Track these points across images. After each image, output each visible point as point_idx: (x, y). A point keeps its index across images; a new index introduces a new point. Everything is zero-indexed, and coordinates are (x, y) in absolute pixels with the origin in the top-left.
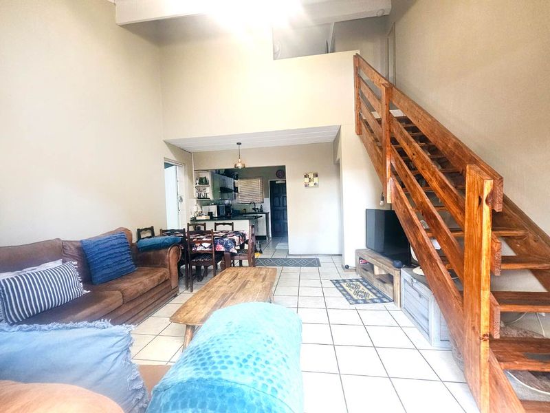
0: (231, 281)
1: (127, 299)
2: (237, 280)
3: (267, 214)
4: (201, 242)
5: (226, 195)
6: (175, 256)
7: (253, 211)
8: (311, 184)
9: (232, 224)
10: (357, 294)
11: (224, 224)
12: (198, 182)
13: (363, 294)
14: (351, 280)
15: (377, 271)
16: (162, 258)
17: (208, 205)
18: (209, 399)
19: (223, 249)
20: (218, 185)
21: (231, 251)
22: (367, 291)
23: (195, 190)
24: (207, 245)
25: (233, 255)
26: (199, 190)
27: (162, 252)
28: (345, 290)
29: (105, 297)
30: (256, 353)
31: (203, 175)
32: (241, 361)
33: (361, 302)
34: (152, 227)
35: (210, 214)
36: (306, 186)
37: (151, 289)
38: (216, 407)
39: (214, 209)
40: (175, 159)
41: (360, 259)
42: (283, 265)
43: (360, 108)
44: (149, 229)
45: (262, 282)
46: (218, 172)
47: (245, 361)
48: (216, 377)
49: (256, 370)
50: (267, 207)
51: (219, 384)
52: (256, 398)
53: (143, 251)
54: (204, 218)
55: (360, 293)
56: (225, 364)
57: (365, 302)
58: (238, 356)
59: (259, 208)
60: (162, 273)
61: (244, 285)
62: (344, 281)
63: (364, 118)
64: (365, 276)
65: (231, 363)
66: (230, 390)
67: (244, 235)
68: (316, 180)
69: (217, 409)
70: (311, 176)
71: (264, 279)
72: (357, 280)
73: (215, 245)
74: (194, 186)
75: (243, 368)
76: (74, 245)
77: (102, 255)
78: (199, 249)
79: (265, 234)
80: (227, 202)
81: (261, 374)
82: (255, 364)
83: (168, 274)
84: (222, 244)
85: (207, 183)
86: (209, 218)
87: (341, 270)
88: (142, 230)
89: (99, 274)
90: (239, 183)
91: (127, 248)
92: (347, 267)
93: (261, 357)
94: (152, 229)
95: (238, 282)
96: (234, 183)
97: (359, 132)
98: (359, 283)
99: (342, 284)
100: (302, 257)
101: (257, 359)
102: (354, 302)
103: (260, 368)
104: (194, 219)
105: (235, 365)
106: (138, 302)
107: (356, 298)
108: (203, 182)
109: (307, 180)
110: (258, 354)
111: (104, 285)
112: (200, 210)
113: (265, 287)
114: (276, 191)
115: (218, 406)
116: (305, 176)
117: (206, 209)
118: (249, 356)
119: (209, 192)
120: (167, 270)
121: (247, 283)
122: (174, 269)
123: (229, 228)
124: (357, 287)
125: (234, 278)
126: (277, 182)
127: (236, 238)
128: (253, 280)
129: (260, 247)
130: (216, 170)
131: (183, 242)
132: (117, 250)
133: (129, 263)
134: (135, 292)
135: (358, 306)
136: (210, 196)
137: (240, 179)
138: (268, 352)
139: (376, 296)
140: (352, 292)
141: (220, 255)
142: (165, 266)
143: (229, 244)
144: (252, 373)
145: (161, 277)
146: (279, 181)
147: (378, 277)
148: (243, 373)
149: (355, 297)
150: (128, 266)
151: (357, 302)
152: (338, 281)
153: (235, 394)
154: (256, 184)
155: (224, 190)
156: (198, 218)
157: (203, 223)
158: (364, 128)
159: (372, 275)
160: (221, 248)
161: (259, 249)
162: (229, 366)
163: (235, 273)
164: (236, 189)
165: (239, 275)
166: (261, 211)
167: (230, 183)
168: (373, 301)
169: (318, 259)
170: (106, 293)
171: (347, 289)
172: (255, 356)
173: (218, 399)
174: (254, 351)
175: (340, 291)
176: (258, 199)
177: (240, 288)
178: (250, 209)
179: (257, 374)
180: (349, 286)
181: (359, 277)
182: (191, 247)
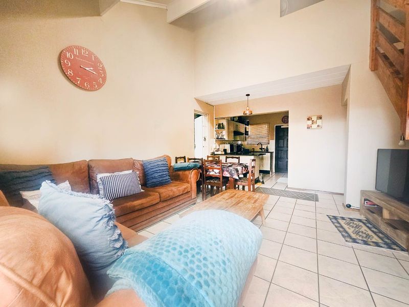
0: (229, 199)
1: (162, 199)
2: (233, 199)
3: (272, 153)
4: (213, 169)
5: (238, 138)
6: (195, 176)
7: (260, 150)
8: (315, 126)
9: (239, 158)
10: (357, 233)
11: (232, 158)
12: (217, 127)
13: (365, 235)
14: (351, 219)
15: (386, 214)
16: (187, 177)
17: (224, 143)
18: (146, 271)
19: (228, 175)
20: (232, 129)
21: (234, 177)
22: (370, 233)
23: (215, 133)
24: (217, 171)
25: (236, 180)
26: (218, 133)
27: (187, 172)
28: (342, 227)
29: (150, 195)
30: (199, 248)
31: (221, 122)
32: (183, 250)
33: (360, 241)
34: (185, 157)
35: (225, 150)
36: (308, 128)
37: (178, 196)
38: (147, 278)
39: (228, 147)
40: (201, 110)
41: (365, 200)
42: (280, 195)
43: (377, 42)
44: (183, 157)
45: (253, 203)
46: (233, 119)
47: (187, 251)
48: (158, 256)
49: (192, 262)
50: (272, 147)
51: (157, 262)
52: (180, 284)
53: (176, 171)
54: (219, 153)
55: (360, 234)
56: (170, 249)
57: (366, 243)
58: (183, 246)
59: (265, 148)
60: (185, 187)
61: (238, 203)
62: (343, 218)
63: (382, 51)
64: (370, 218)
65: (175, 249)
66: (163, 270)
67: (246, 167)
68: (319, 122)
69: (147, 280)
70: (314, 118)
71: (255, 201)
72: (360, 220)
73: (223, 171)
74: (215, 129)
75: (181, 257)
76: (139, 163)
77: (153, 170)
78: (212, 173)
79: (268, 169)
80: (239, 143)
81: (194, 267)
82: (193, 256)
83: (189, 188)
84: (227, 171)
85: (223, 128)
86: (223, 153)
87: (341, 208)
88: (178, 158)
89: (150, 182)
90: (250, 128)
91: (166, 168)
92: (349, 206)
93: (202, 252)
94: (184, 158)
95: (234, 200)
96: (246, 128)
97: (374, 67)
98: (361, 224)
99: (340, 221)
100: (301, 191)
101: (198, 253)
102: (351, 240)
103: (195, 261)
104: (213, 154)
105: (176, 253)
106: (169, 203)
107: (355, 238)
108: (220, 127)
109: (310, 122)
110: (201, 249)
111: (152, 189)
112: (218, 147)
113: (254, 208)
114: (281, 134)
115: (148, 278)
116: (308, 119)
117: (222, 147)
118: (192, 249)
119: (225, 134)
120: (189, 185)
121: (241, 202)
122: (194, 186)
123: (236, 161)
124: (357, 226)
125: (232, 197)
126: (282, 127)
127: (239, 168)
128: (246, 200)
129: (263, 179)
130: (231, 118)
131: (201, 167)
132: (160, 168)
133: (167, 177)
134: (168, 196)
135: (355, 245)
136: (226, 137)
137: (251, 125)
138: (211, 250)
139: (382, 240)
140: (351, 231)
141: (226, 180)
142: (188, 182)
143: (233, 172)
144: (186, 263)
145: (185, 189)
146: (284, 126)
147: (387, 221)
148: (179, 260)
149: (354, 236)
150: (166, 179)
151: (354, 241)
152: (335, 218)
153: (165, 274)
154: (264, 129)
155: (237, 133)
156: (216, 153)
157: (218, 156)
158: (380, 61)
159: (380, 218)
160: (227, 174)
161: (261, 180)
162: (172, 251)
163: (234, 194)
164: (247, 133)
165: (236, 195)
166: (267, 151)
167: (242, 128)
168: (377, 245)
169: (316, 195)
170: (151, 193)
171: (346, 227)
172: (197, 250)
173: (151, 273)
174: (198, 246)
175: (336, 227)
176: (264, 141)
177: (234, 205)
178: (257, 149)
179: (191, 265)
180: (348, 224)
181: (362, 218)
182: (207, 172)
